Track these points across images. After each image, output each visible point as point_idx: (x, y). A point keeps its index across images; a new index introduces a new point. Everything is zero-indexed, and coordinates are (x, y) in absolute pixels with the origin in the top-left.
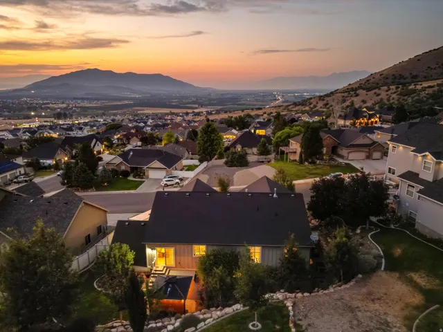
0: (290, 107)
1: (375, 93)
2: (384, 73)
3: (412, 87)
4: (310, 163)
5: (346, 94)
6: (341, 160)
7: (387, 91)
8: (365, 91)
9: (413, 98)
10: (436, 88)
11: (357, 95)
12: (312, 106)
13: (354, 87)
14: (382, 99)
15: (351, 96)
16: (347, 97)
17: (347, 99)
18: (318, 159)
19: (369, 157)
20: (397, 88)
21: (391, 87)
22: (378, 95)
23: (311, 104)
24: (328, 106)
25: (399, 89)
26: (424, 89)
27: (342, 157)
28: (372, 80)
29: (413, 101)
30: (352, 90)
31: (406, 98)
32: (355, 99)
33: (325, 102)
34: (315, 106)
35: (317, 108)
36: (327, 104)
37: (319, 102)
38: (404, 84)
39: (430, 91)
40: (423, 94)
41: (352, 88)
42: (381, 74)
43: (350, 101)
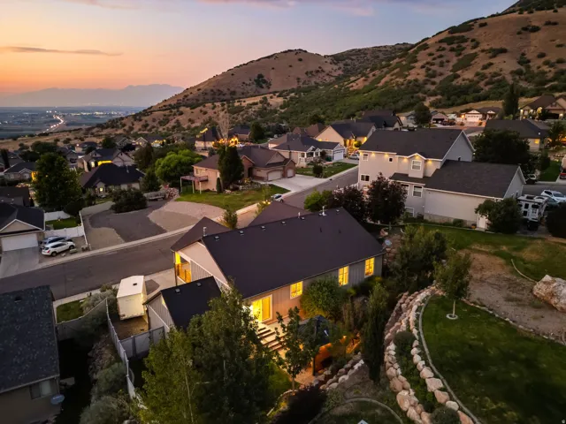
0: (94, 131)
1: (201, 111)
2: (201, 87)
3: (237, 104)
4: (232, 190)
5: (167, 112)
6: (262, 183)
7: (213, 109)
8: (188, 109)
9: (242, 115)
10: (260, 105)
11: (181, 114)
12: (126, 128)
13: (172, 103)
14: (210, 118)
15: (175, 114)
16: (170, 115)
17: (170, 118)
18: (240, 184)
19: (284, 176)
20: (223, 105)
21: (216, 104)
22: (205, 113)
23: (124, 125)
24: (148, 128)
25: (226, 106)
26: (250, 106)
27: (262, 179)
28: (190, 96)
29: (244, 119)
30: (171, 107)
31: (235, 115)
32: (180, 118)
33: (142, 123)
34: (131, 129)
35: (135, 131)
36: (147, 125)
37: (135, 123)
38: (228, 101)
39: (255, 108)
40: (251, 111)
41: (170, 105)
42: (198, 88)
43: (174, 120)
